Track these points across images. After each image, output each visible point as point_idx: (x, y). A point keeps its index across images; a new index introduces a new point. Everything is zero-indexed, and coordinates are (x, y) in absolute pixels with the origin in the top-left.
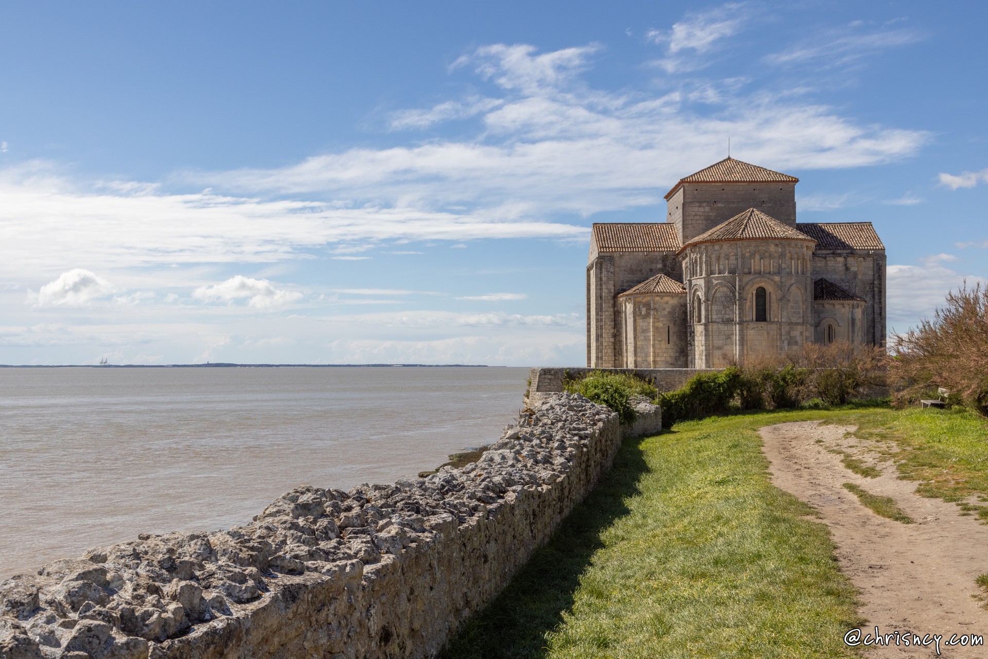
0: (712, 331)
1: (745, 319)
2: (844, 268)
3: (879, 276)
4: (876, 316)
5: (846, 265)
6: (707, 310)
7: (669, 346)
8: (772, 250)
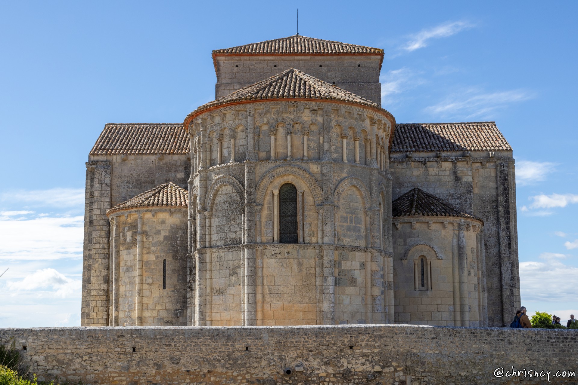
0: (211, 262)
1: (258, 239)
2: (453, 177)
3: (505, 189)
4: (502, 248)
5: (455, 173)
6: (203, 227)
7: (165, 293)
8: (305, 119)
